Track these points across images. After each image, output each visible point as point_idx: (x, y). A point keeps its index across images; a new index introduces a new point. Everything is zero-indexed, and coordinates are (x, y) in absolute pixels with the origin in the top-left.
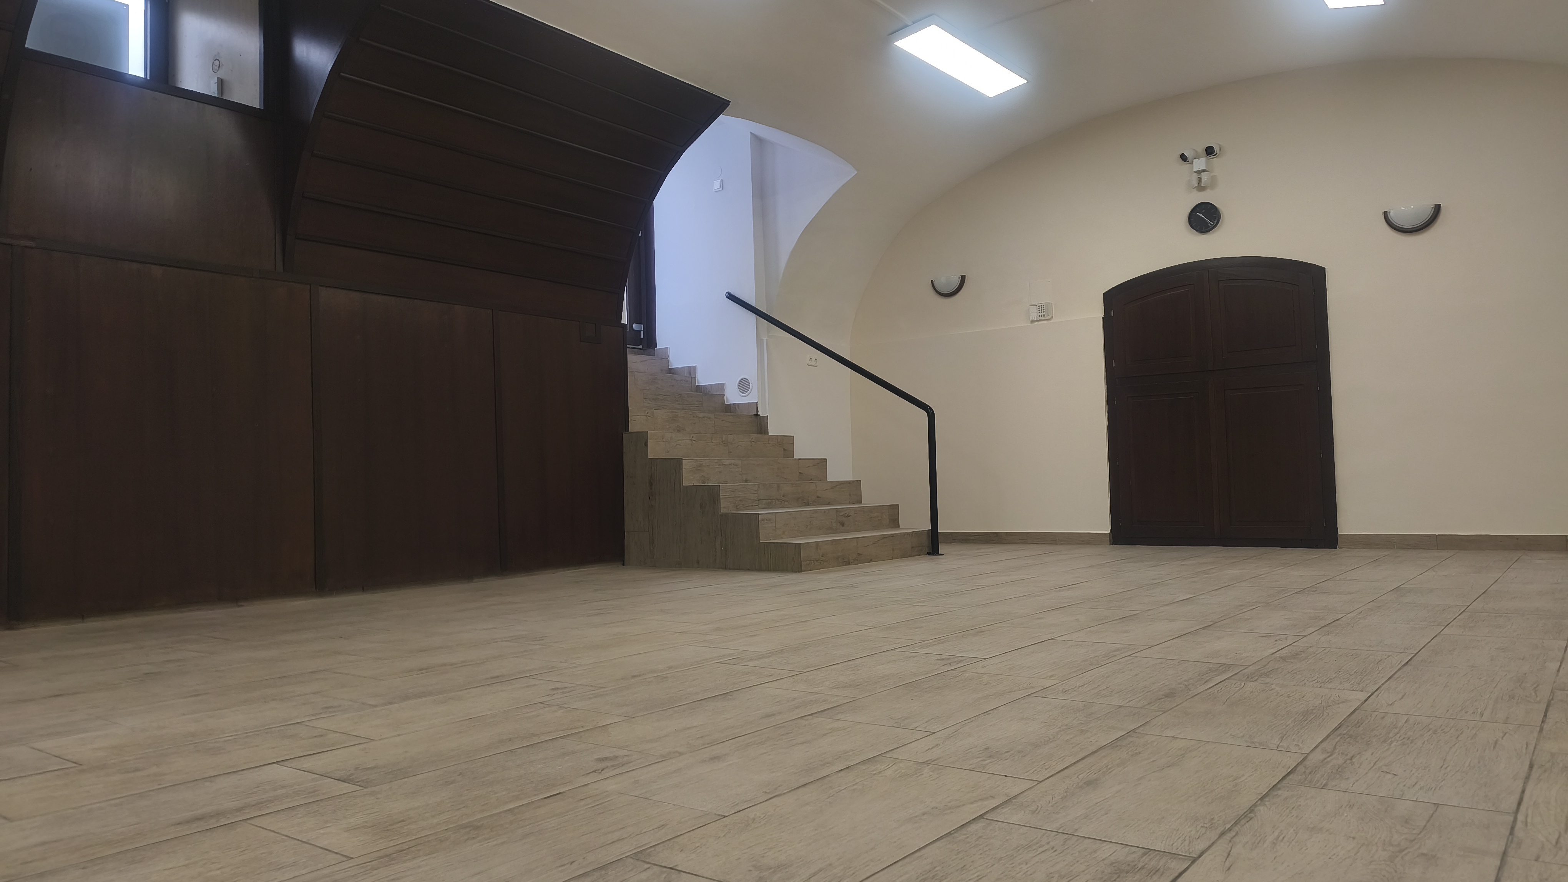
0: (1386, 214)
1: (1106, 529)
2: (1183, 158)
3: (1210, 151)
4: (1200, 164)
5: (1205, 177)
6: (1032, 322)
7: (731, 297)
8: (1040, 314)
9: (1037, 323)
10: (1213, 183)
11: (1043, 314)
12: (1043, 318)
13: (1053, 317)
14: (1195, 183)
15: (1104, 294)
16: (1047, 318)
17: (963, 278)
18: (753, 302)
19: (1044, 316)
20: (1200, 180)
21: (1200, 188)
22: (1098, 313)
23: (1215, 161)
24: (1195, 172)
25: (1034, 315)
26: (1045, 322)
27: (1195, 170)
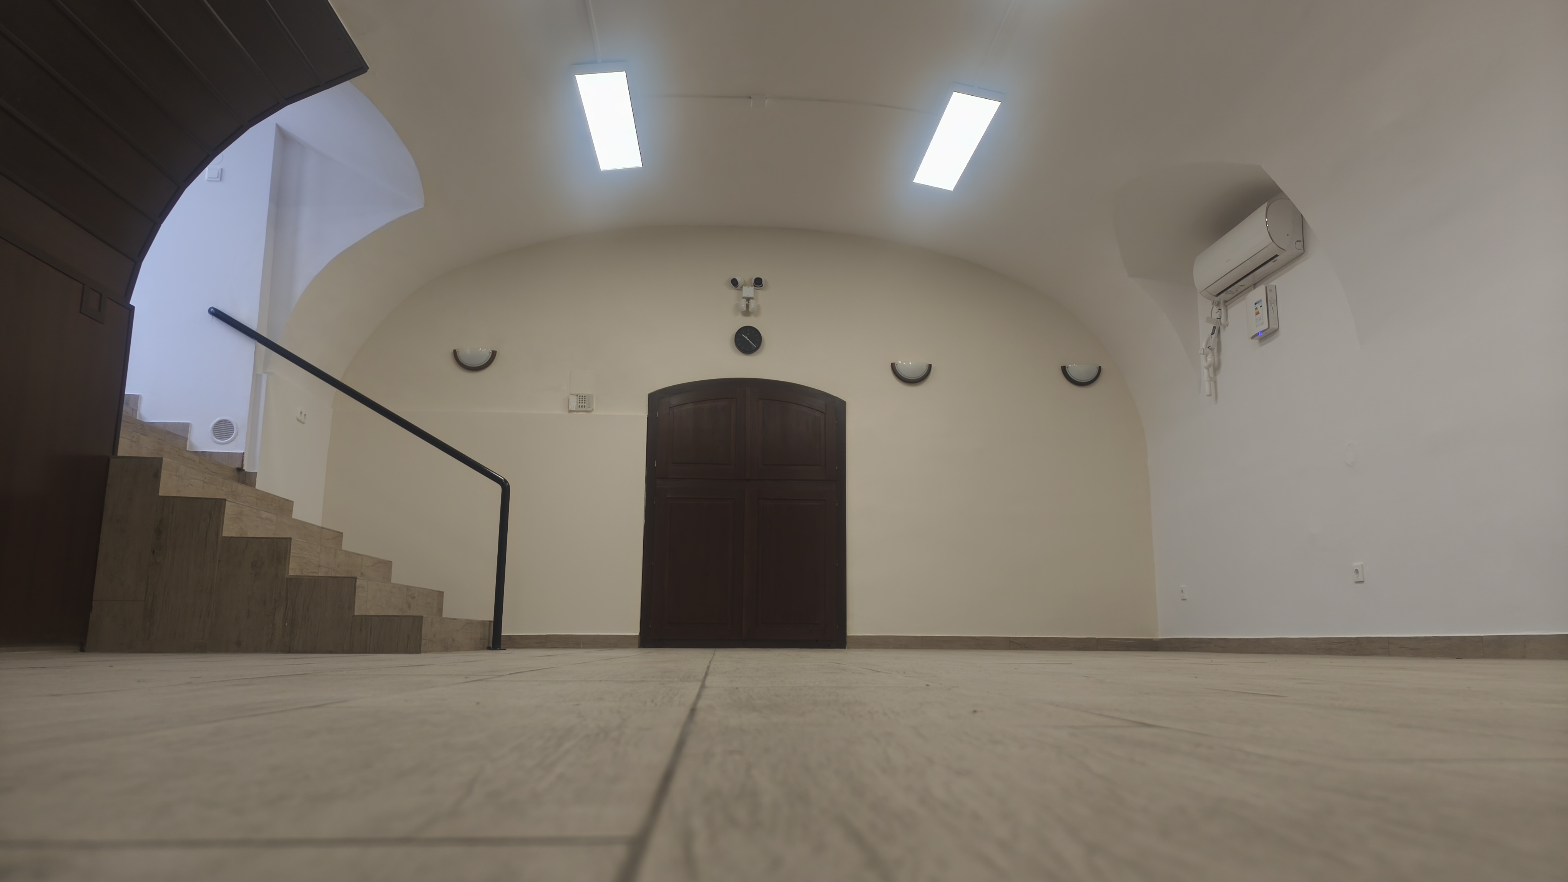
0: (893, 366)
1: (636, 632)
2: (734, 282)
3: (758, 282)
4: (749, 291)
5: (752, 303)
6: (570, 411)
7: (217, 314)
8: (581, 404)
9: (575, 413)
10: (757, 313)
11: (583, 404)
12: (583, 409)
13: (593, 409)
14: (744, 306)
15: (649, 394)
16: (588, 409)
17: (494, 353)
18: (253, 326)
19: (585, 406)
20: (748, 306)
21: (747, 313)
22: (643, 414)
23: (760, 292)
24: (743, 298)
25: (573, 405)
26: (585, 413)
27: (745, 295)
